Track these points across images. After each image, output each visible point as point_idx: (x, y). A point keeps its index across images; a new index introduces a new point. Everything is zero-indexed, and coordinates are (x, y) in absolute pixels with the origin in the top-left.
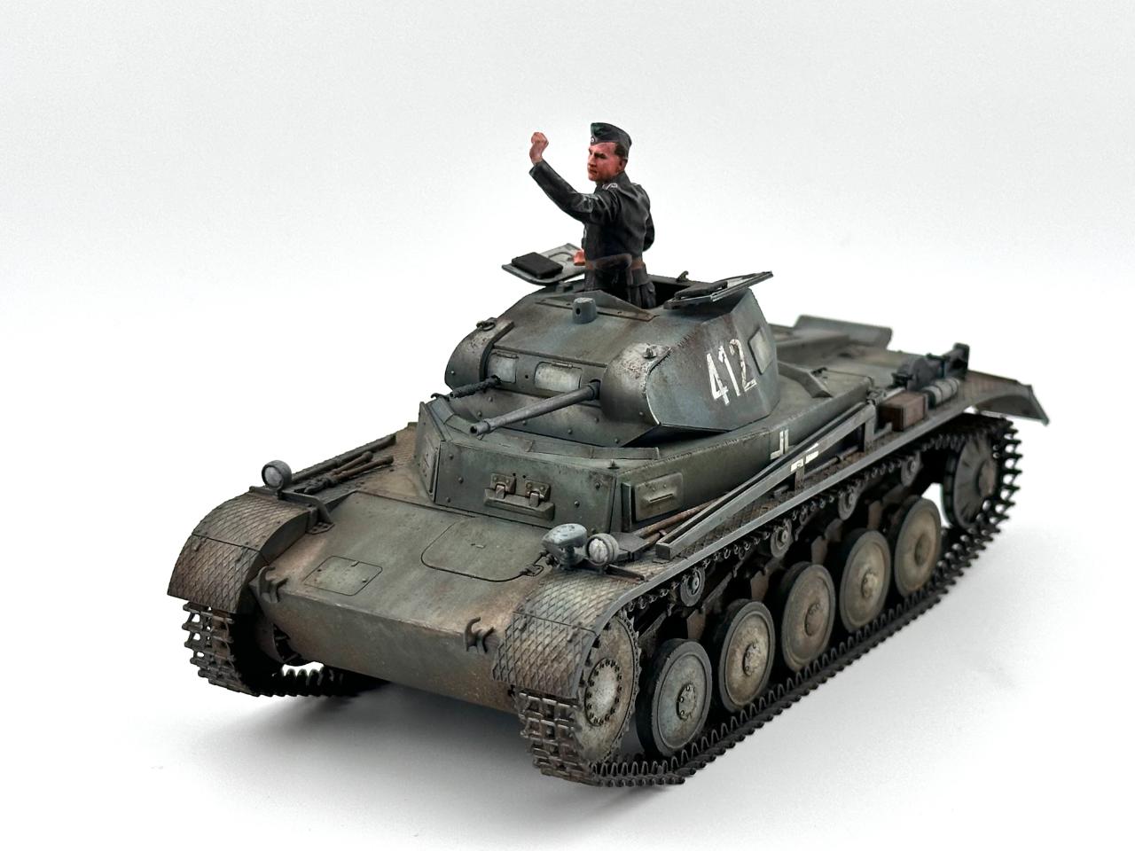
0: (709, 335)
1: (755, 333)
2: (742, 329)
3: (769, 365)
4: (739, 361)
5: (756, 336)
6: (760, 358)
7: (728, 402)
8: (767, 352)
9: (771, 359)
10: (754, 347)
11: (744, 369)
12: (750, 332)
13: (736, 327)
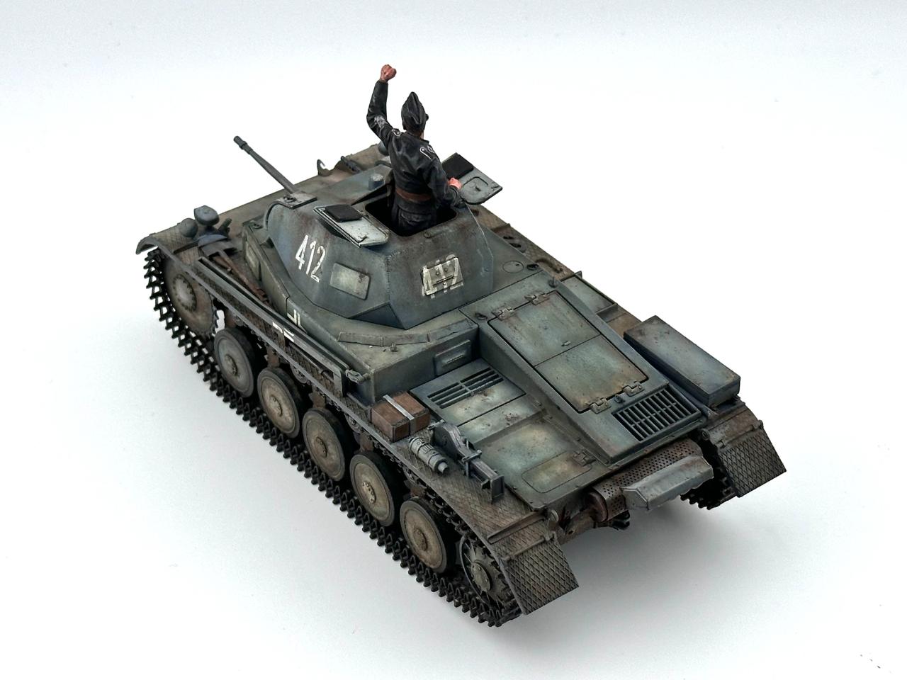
0: (314, 228)
1: (353, 269)
2: (337, 252)
3: (351, 295)
4: (318, 261)
5: (350, 270)
6: (338, 280)
7: (300, 268)
8: (355, 288)
9: (357, 295)
10: (337, 270)
11: (318, 267)
12: (347, 263)
13: (328, 244)
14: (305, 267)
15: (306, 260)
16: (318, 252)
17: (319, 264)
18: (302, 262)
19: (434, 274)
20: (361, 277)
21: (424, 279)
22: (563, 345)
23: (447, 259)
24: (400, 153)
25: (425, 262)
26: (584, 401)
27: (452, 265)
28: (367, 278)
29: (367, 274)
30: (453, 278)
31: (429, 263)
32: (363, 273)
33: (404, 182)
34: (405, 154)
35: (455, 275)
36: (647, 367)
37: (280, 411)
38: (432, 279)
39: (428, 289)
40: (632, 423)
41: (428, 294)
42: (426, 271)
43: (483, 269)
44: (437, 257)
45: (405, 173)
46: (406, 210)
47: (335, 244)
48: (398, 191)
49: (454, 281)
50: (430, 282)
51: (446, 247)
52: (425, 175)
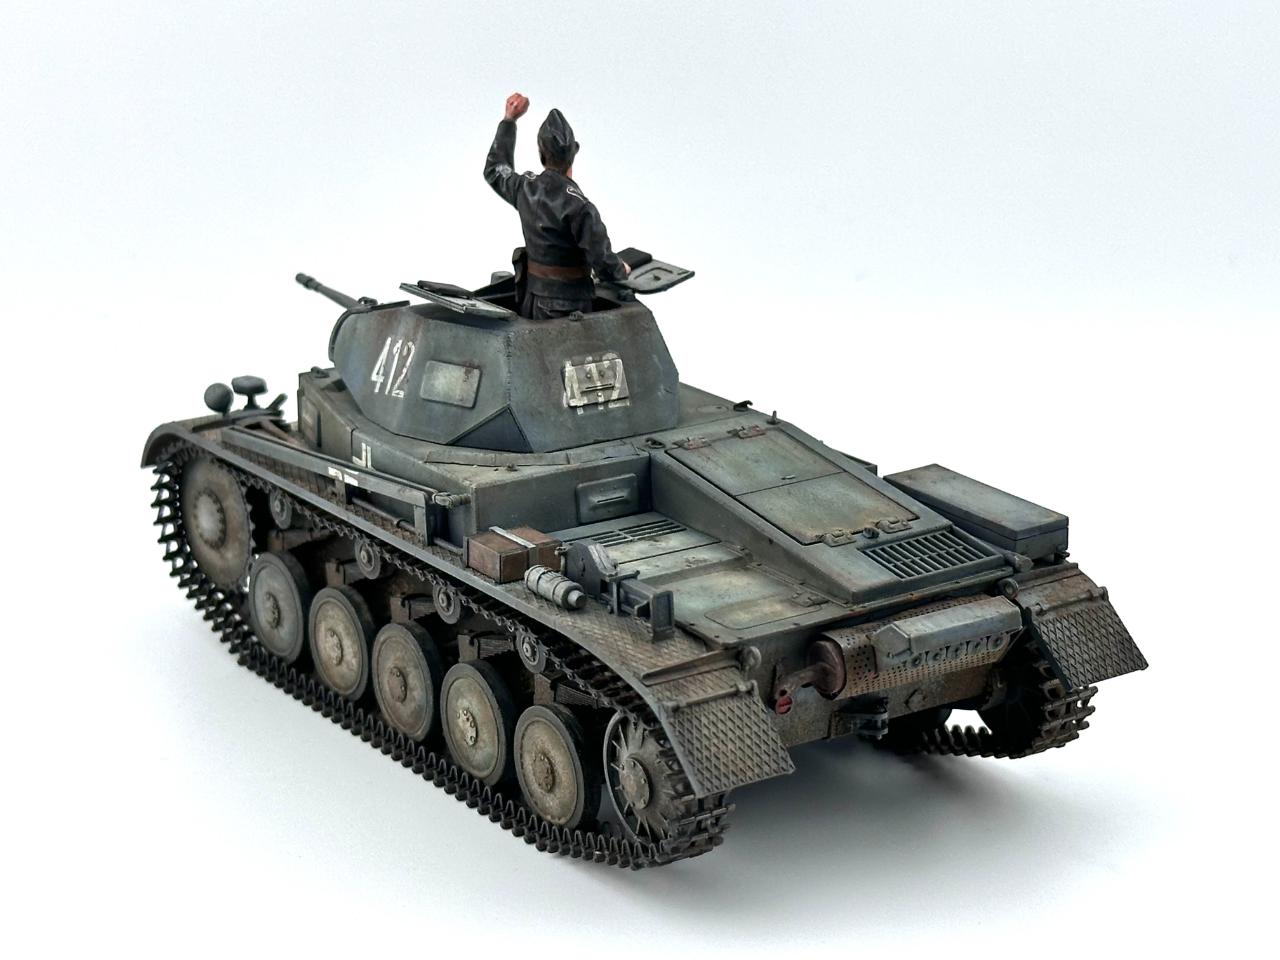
1: (455, 364)
2: (432, 344)
3: (451, 405)
4: (404, 366)
5: (451, 366)
6: (433, 385)
7: (377, 391)
8: (458, 392)
9: (460, 403)
10: (432, 369)
11: (403, 376)
12: (447, 357)
13: (420, 335)
14: (384, 385)
15: (386, 374)
16: (405, 352)
17: (405, 371)
18: (381, 379)
19: (583, 376)
20: (467, 373)
21: (566, 380)
22: (784, 479)
23: (604, 358)
24: (536, 198)
25: (569, 355)
26: (811, 534)
27: (613, 367)
28: (476, 372)
29: (478, 367)
30: (613, 388)
31: (577, 358)
32: (469, 367)
33: (540, 246)
34: (543, 198)
35: (617, 385)
36: (917, 507)
37: (339, 652)
38: (580, 382)
39: (573, 396)
40: (890, 562)
41: (572, 404)
42: (569, 369)
43: (662, 387)
44: (590, 353)
45: (544, 229)
46: (546, 294)
47: (429, 331)
48: (534, 269)
49: (615, 395)
50: (576, 386)
51: (603, 341)
52: (574, 226)
